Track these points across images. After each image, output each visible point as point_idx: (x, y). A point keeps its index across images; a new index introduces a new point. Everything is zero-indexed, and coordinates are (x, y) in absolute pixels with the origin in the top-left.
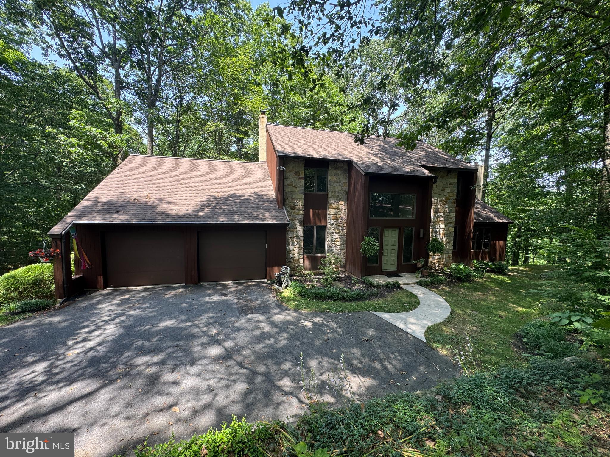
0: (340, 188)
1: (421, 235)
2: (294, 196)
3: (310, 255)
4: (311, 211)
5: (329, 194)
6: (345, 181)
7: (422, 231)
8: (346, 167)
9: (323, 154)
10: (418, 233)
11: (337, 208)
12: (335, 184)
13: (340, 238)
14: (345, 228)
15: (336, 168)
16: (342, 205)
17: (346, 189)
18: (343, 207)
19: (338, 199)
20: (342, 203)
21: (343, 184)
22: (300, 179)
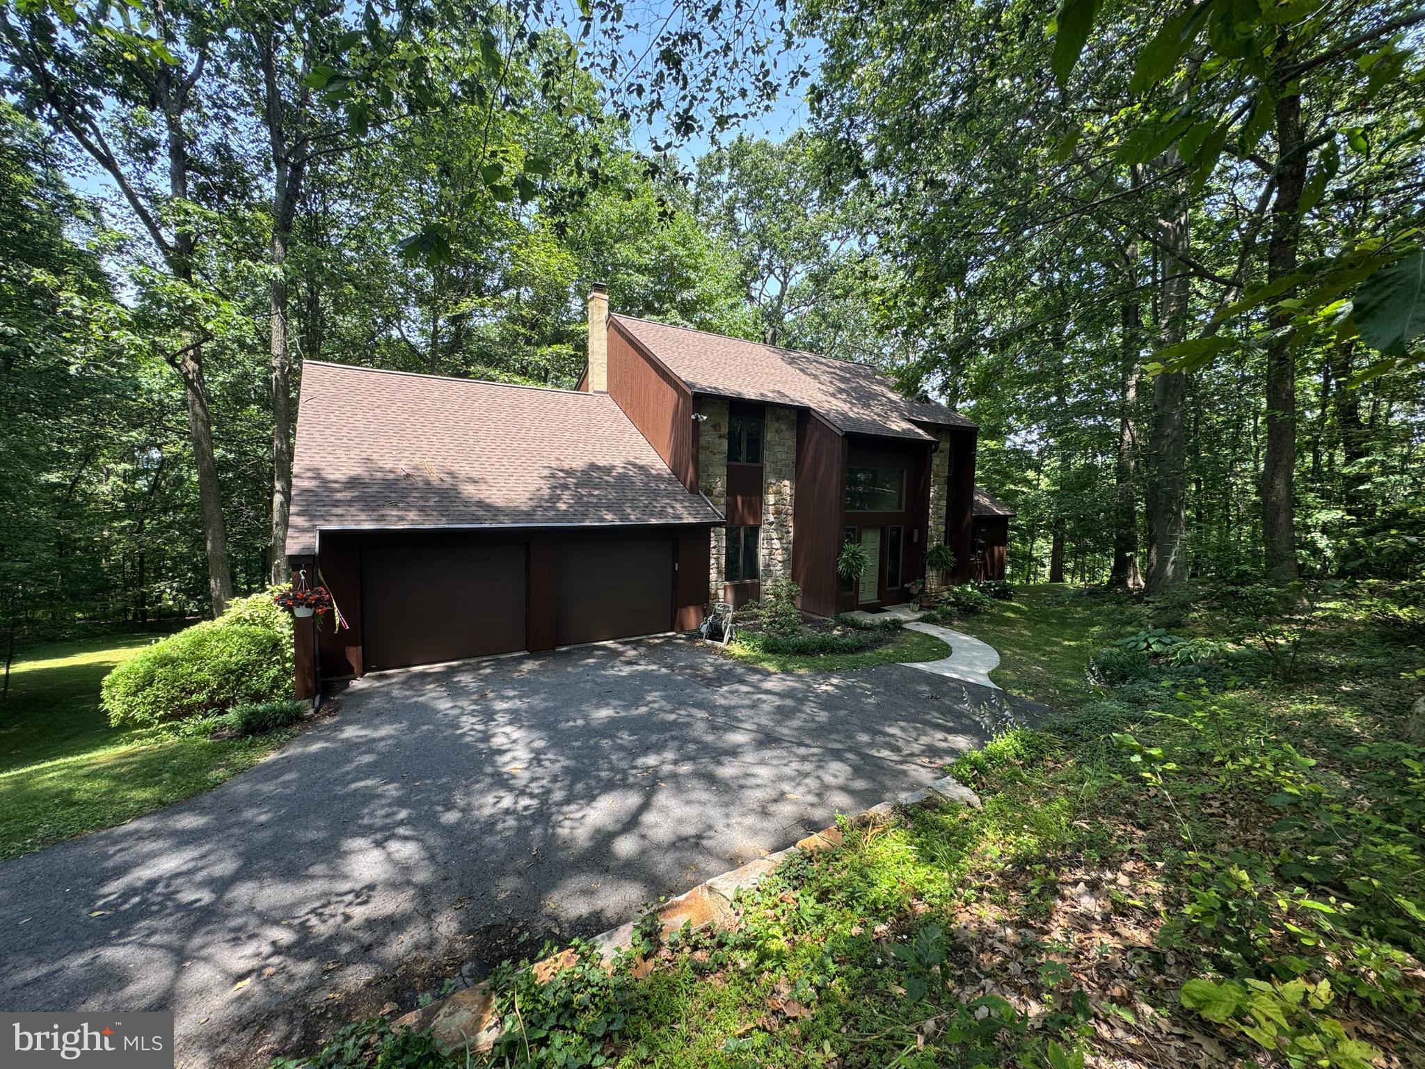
0: (784, 456)
1: (915, 540)
2: (711, 469)
3: (737, 582)
4: (739, 499)
5: (768, 467)
6: (792, 443)
7: (916, 531)
8: (794, 417)
9: (758, 392)
10: (909, 536)
11: (779, 493)
12: (777, 448)
13: (783, 549)
14: (791, 529)
15: (778, 419)
16: (787, 486)
17: (793, 457)
18: (788, 491)
19: (781, 477)
20: (787, 483)
21: (789, 447)
22: (721, 437)
